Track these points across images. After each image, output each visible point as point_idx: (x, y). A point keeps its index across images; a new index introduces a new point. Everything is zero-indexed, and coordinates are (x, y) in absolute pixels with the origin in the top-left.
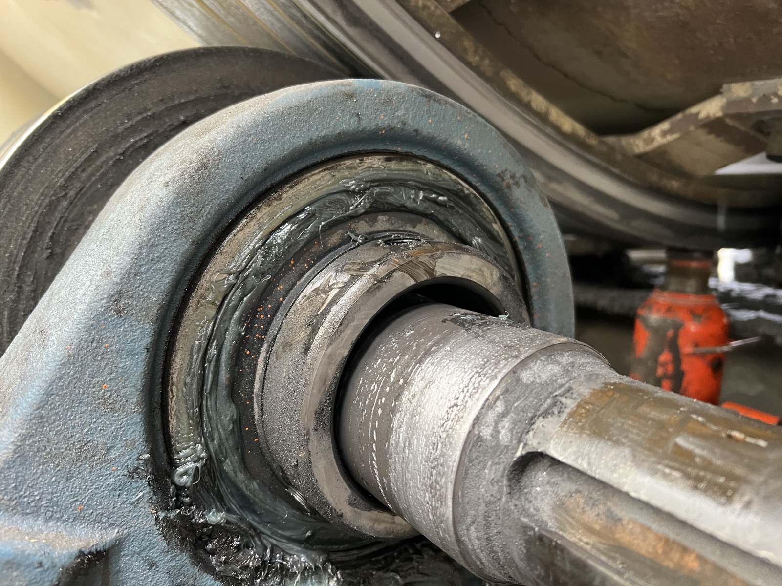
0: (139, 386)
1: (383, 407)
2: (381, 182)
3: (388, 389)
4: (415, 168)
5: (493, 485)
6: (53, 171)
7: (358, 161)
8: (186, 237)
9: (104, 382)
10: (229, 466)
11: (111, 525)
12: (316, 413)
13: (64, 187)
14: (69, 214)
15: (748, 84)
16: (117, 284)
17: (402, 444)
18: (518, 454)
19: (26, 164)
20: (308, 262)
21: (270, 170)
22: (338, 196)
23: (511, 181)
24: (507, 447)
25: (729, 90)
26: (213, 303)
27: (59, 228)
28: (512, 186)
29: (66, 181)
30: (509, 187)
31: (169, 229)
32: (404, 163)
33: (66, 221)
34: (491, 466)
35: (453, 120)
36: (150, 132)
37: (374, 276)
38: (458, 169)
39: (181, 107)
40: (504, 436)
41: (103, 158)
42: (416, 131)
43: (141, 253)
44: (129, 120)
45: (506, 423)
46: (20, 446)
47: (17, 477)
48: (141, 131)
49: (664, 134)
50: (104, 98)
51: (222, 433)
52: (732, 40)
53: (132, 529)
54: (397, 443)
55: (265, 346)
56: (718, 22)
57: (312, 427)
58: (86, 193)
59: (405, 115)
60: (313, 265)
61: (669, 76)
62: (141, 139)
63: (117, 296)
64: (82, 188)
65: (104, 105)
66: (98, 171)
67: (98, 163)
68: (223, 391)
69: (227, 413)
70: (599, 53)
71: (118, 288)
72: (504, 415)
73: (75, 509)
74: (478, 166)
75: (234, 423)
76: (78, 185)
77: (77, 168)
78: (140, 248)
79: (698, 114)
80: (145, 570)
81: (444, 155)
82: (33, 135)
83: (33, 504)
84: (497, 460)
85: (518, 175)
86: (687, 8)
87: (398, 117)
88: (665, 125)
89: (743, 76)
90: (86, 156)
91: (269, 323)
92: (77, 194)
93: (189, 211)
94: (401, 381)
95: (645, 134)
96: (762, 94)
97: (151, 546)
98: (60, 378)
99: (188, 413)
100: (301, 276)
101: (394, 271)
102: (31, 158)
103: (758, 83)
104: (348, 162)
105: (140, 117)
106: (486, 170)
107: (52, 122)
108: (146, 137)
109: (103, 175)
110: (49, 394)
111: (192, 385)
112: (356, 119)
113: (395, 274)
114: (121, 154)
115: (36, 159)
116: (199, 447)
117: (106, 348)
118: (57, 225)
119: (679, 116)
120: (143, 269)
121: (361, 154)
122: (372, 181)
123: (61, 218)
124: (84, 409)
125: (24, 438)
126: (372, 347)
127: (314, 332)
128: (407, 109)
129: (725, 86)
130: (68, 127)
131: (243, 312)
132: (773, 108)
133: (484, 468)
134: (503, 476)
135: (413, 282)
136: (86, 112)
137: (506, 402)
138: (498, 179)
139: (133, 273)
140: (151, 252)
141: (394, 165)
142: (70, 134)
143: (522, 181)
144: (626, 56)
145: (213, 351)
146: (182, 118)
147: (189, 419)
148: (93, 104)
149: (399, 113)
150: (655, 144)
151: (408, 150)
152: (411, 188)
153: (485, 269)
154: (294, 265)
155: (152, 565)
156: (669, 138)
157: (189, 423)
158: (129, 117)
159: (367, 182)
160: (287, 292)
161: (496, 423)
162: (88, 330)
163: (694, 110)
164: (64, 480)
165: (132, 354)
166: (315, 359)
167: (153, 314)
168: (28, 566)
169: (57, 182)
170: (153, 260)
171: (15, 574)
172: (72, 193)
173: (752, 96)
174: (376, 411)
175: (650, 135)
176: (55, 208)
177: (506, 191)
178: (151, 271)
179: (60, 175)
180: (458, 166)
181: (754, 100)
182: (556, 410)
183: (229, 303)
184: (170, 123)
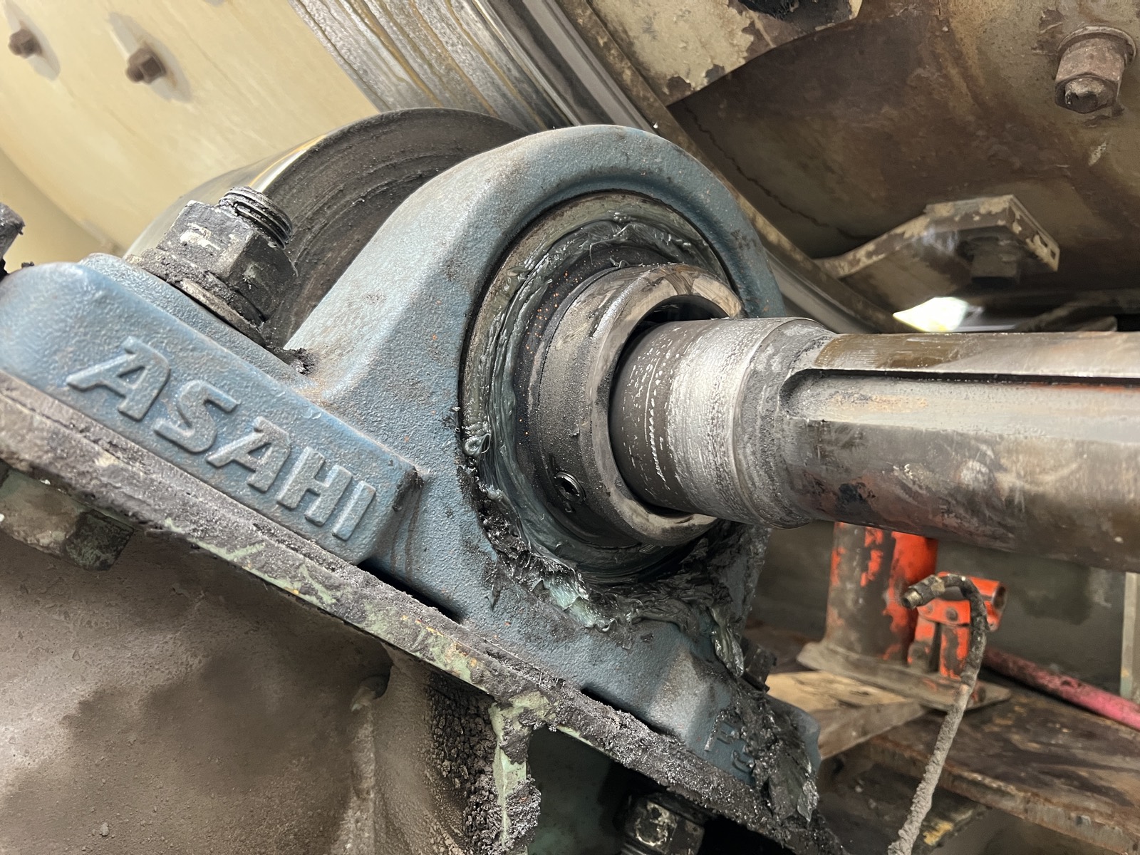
0: (457, 345)
1: (661, 378)
2: (639, 219)
3: (664, 364)
4: (664, 213)
5: (768, 402)
6: (303, 203)
7: (621, 197)
8: (500, 226)
9: (434, 333)
10: (504, 450)
11: (426, 464)
12: (599, 388)
13: (311, 220)
14: (313, 247)
15: (950, 204)
16: (451, 253)
17: (682, 398)
18: (789, 376)
19: (282, 193)
20: (578, 277)
21: (562, 187)
22: (605, 223)
23: (743, 242)
24: (779, 374)
25: (933, 210)
26: (508, 295)
27: (301, 259)
28: (744, 247)
29: (314, 214)
30: (741, 247)
31: (489, 216)
32: (656, 207)
33: (308, 253)
34: (766, 389)
35: (698, 176)
36: (390, 180)
37: (646, 279)
38: (698, 224)
39: (419, 160)
40: (776, 367)
41: (348, 198)
42: (669, 178)
43: (468, 232)
44: (373, 165)
45: (777, 359)
46: (373, 369)
47: (368, 396)
48: (383, 178)
49: (869, 255)
50: (355, 140)
51: (503, 417)
52: (934, 154)
53: (440, 473)
54: (677, 400)
55: (543, 344)
56: (921, 134)
57: (594, 400)
58: (328, 229)
59: (661, 162)
60: (583, 280)
61: (874, 195)
62: (382, 186)
63: (449, 263)
64: (326, 224)
65: (354, 148)
66: (342, 210)
67: (342, 202)
68: (506, 377)
69: (509, 400)
70: (804, 167)
71: (451, 256)
72: (774, 355)
73: (403, 439)
74: (716, 223)
75: (513, 410)
76: (323, 220)
77: (325, 204)
78: (469, 227)
79: (903, 234)
80: (444, 517)
81: (688, 208)
82: (292, 166)
83: (375, 424)
84: (770, 384)
85: (748, 238)
86: (892, 120)
87: (656, 163)
88: (870, 247)
89: (945, 197)
90: (332, 194)
91: (546, 324)
92: (321, 229)
93: (503, 205)
94: (677, 356)
95: (850, 256)
96: (964, 213)
97: (450, 495)
98: (406, 320)
99: (480, 390)
100: (572, 288)
101: (662, 278)
102: (287, 187)
103: (960, 203)
104: (614, 197)
105: (383, 165)
106: (722, 227)
107: (309, 157)
108: (386, 185)
109: (346, 214)
110: (397, 331)
111: (486, 363)
112: (626, 157)
113: (663, 282)
114: (363, 197)
115: (291, 189)
116: (485, 425)
117: (438, 304)
118: (300, 257)
119: (885, 237)
120: (469, 245)
121: (624, 193)
122: (632, 216)
123: (305, 249)
124: (418, 352)
125: (378, 363)
126: (641, 344)
127: (597, 320)
128: (663, 158)
129: (929, 207)
130: (322, 164)
131: (528, 308)
132: (975, 226)
133: (760, 391)
134: (776, 394)
135: (676, 294)
136: (339, 152)
137: (775, 347)
138: (732, 238)
139: (461, 247)
140: (476, 232)
141: (647, 206)
142: (323, 170)
143: (752, 244)
144: (833, 172)
145: (503, 337)
146: (419, 172)
147: (479, 396)
148: (345, 145)
149: (658, 160)
150: (861, 265)
151: (659, 198)
152: (660, 229)
153: (730, 299)
154: (567, 277)
155: (450, 514)
156: (875, 258)
157: (479, 400)
158: (374, 163)
159: (628, 215)
160: (561, 300)
161: (768, 361)
162: (428, 285)
163: (899, 230)
164: (399, 410)
165: (455, 315)
166: (600, 339)
167: (473, 285)
168: (384, 461)
169: (306, 214)
170: (476, 239)
171: (374, 465)
172: (317, 228)
173: (955, 215)
174: (654, 383)
175: (855, 256)
176: (301, 239)
177: (738, 250)
178: (474, 248)
179: (308, 208)
180: (698, 221)
181: (957, 219)
182: (816, 346)
183: (519, 297)
184: (409, 175)
